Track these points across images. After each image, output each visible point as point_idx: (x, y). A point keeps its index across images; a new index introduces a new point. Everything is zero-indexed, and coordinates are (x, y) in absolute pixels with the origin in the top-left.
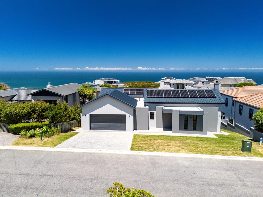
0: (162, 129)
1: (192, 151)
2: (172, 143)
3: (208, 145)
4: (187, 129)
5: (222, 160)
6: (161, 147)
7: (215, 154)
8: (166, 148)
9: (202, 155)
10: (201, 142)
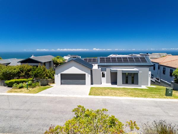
0: (111, 84)
1: (131, 96)
2: (117, 91)
3: (142, 92)
4: (128, 83)
5: (152, 101)
6: (110, 94)
7: (147, 97)
8: (113, 94)
9: (138, 98)
10: (138, 91)
